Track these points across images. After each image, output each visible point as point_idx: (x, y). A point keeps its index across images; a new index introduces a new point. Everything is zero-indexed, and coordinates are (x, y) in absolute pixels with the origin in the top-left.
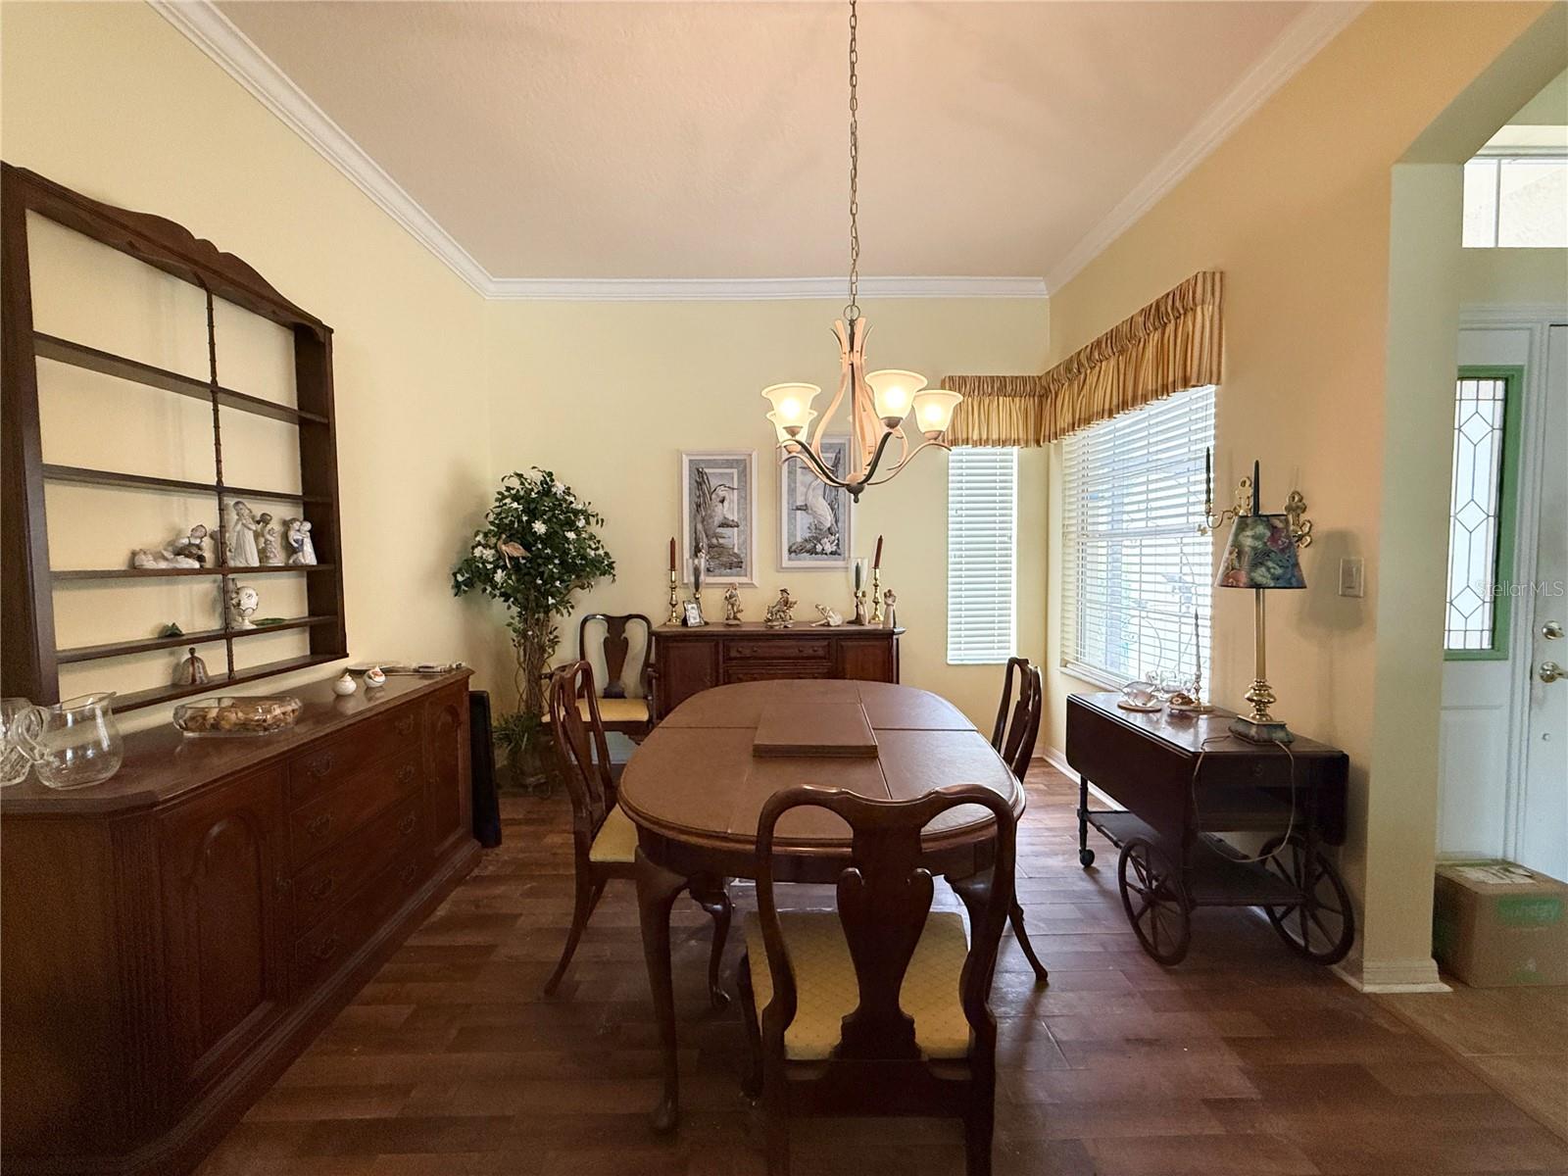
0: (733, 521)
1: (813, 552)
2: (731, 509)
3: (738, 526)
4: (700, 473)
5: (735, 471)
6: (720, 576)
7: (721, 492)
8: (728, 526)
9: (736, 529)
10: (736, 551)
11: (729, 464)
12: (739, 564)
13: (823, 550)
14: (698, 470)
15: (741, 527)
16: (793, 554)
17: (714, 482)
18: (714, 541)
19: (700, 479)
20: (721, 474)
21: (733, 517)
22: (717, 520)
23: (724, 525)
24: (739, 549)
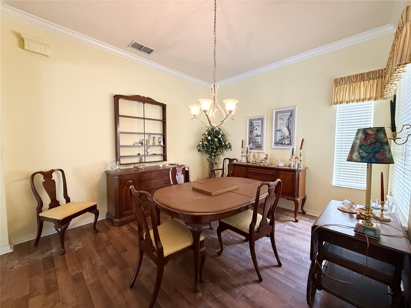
0: (259, 135)
1: (282, 144)
2: (259, 132)
3: (260, 136)
4: (252, 122)
5: (260, 121)
6: (256, 150)
7: (256, 127)
8: (258, 136)
9: (260, 137)
10: (260, 143)
11: (259, 119)
12: (261, 147)
13: (285, 143)
14: (251, 122)
15: (261, 137)
16: (276, 144)
17: (255, 125)
18: (254, 140)
19: (251, 124)
20: (257, 122)
21: (260, 134)
22: (255, 135)
23: (257, 136)
24: (261, 143)
